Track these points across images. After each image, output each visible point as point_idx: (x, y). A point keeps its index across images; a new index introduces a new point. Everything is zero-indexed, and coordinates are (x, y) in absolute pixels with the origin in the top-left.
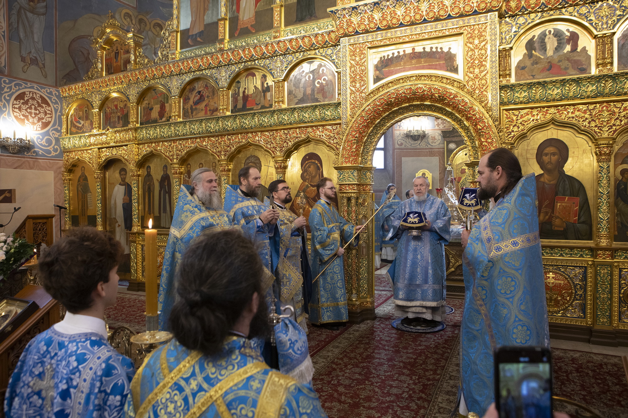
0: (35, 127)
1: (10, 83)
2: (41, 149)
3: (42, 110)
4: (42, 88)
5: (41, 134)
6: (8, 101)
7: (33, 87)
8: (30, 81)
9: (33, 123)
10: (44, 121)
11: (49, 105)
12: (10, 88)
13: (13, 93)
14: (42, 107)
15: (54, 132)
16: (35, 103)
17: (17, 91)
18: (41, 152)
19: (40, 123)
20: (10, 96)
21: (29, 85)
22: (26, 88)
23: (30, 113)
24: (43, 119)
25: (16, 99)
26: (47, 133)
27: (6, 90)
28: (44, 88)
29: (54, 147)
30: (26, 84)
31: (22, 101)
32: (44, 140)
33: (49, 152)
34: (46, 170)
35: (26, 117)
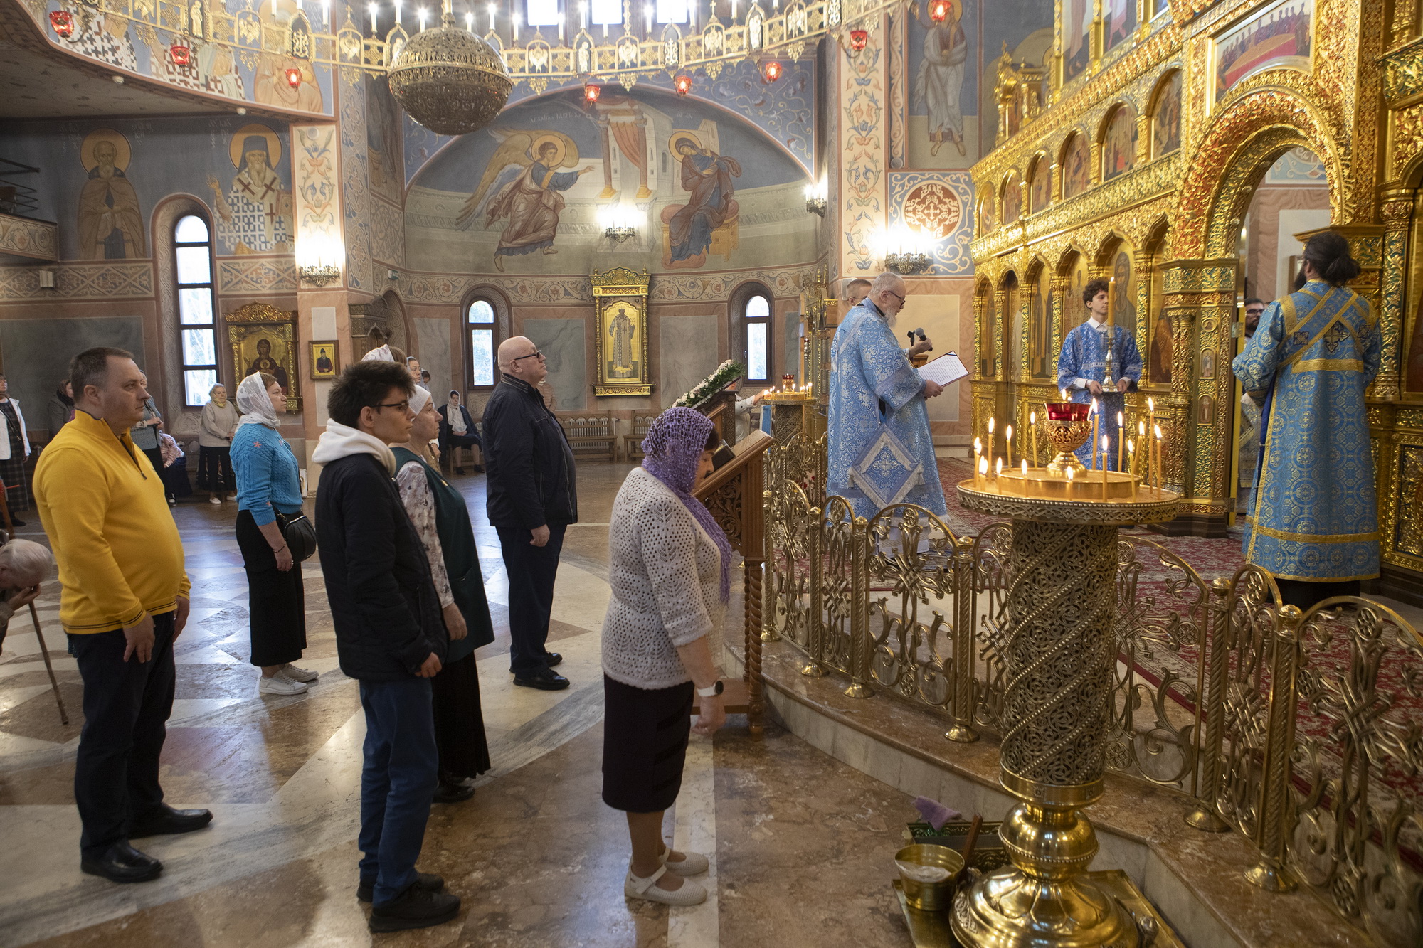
0: (934, 233)
1: (901, 179)
2: (943, 264)
3: (944, 208)
4: (944, 176)
5: (942, 243)
6: (899, 204)
7: (932, 178)
8: (928, 170)
9: (932, 229)
10: (947, 223)
11: (954, 198)
12: (903, 185)
13: (907, 191)
14: (945, 203)
15: (961, 236)
16: (935, 199)
17: (910, 188)
18: (942, 268)
19: (942, 227)
20: (902, 197)
21: (927, 175)
22: (922, 180)
23: (928, 215)
24: (945, 220)
25: (909, 199)
26: (952, 240)
27: (897, 189)
28: (948, 175)
29: (961, 259)
30: (923, 175)
31: (917, 200)
32: (947, 251)
33: (954, 267)
34: (949, 293)
35: (923, 221)
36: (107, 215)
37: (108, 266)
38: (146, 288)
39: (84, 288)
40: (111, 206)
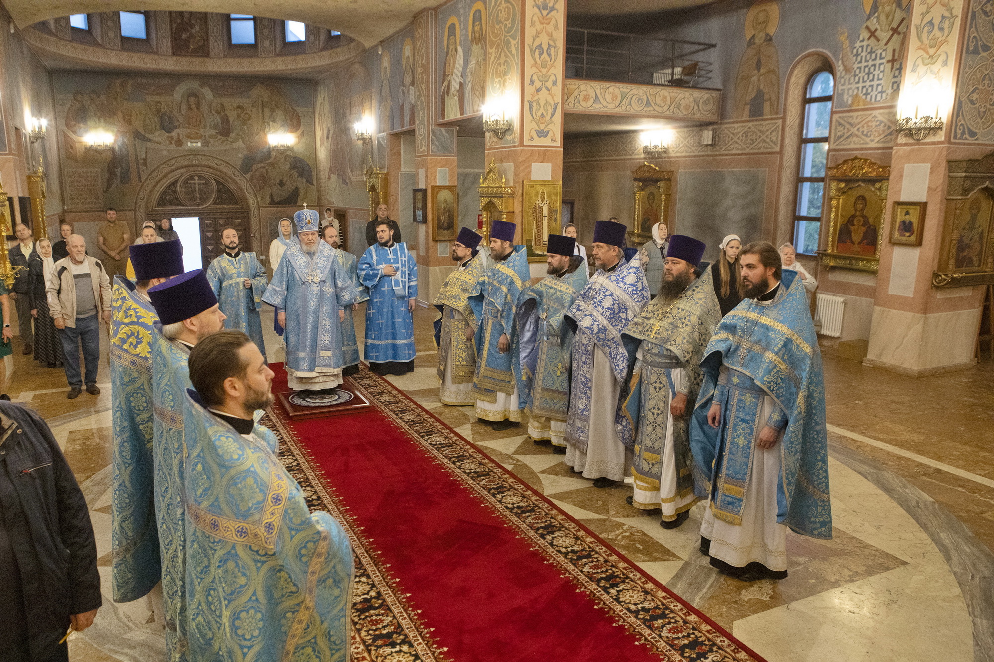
36: (755, 78)
37: (750, 124)
38: (774, 143)
39: (732, 144)
40: (759, 70)
